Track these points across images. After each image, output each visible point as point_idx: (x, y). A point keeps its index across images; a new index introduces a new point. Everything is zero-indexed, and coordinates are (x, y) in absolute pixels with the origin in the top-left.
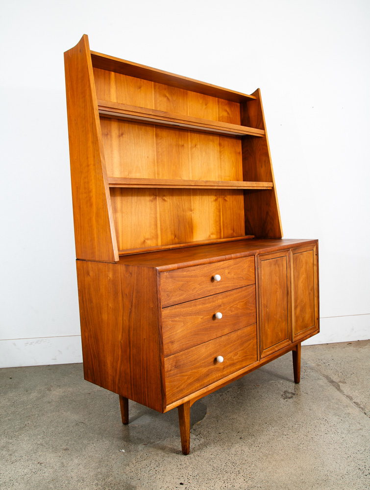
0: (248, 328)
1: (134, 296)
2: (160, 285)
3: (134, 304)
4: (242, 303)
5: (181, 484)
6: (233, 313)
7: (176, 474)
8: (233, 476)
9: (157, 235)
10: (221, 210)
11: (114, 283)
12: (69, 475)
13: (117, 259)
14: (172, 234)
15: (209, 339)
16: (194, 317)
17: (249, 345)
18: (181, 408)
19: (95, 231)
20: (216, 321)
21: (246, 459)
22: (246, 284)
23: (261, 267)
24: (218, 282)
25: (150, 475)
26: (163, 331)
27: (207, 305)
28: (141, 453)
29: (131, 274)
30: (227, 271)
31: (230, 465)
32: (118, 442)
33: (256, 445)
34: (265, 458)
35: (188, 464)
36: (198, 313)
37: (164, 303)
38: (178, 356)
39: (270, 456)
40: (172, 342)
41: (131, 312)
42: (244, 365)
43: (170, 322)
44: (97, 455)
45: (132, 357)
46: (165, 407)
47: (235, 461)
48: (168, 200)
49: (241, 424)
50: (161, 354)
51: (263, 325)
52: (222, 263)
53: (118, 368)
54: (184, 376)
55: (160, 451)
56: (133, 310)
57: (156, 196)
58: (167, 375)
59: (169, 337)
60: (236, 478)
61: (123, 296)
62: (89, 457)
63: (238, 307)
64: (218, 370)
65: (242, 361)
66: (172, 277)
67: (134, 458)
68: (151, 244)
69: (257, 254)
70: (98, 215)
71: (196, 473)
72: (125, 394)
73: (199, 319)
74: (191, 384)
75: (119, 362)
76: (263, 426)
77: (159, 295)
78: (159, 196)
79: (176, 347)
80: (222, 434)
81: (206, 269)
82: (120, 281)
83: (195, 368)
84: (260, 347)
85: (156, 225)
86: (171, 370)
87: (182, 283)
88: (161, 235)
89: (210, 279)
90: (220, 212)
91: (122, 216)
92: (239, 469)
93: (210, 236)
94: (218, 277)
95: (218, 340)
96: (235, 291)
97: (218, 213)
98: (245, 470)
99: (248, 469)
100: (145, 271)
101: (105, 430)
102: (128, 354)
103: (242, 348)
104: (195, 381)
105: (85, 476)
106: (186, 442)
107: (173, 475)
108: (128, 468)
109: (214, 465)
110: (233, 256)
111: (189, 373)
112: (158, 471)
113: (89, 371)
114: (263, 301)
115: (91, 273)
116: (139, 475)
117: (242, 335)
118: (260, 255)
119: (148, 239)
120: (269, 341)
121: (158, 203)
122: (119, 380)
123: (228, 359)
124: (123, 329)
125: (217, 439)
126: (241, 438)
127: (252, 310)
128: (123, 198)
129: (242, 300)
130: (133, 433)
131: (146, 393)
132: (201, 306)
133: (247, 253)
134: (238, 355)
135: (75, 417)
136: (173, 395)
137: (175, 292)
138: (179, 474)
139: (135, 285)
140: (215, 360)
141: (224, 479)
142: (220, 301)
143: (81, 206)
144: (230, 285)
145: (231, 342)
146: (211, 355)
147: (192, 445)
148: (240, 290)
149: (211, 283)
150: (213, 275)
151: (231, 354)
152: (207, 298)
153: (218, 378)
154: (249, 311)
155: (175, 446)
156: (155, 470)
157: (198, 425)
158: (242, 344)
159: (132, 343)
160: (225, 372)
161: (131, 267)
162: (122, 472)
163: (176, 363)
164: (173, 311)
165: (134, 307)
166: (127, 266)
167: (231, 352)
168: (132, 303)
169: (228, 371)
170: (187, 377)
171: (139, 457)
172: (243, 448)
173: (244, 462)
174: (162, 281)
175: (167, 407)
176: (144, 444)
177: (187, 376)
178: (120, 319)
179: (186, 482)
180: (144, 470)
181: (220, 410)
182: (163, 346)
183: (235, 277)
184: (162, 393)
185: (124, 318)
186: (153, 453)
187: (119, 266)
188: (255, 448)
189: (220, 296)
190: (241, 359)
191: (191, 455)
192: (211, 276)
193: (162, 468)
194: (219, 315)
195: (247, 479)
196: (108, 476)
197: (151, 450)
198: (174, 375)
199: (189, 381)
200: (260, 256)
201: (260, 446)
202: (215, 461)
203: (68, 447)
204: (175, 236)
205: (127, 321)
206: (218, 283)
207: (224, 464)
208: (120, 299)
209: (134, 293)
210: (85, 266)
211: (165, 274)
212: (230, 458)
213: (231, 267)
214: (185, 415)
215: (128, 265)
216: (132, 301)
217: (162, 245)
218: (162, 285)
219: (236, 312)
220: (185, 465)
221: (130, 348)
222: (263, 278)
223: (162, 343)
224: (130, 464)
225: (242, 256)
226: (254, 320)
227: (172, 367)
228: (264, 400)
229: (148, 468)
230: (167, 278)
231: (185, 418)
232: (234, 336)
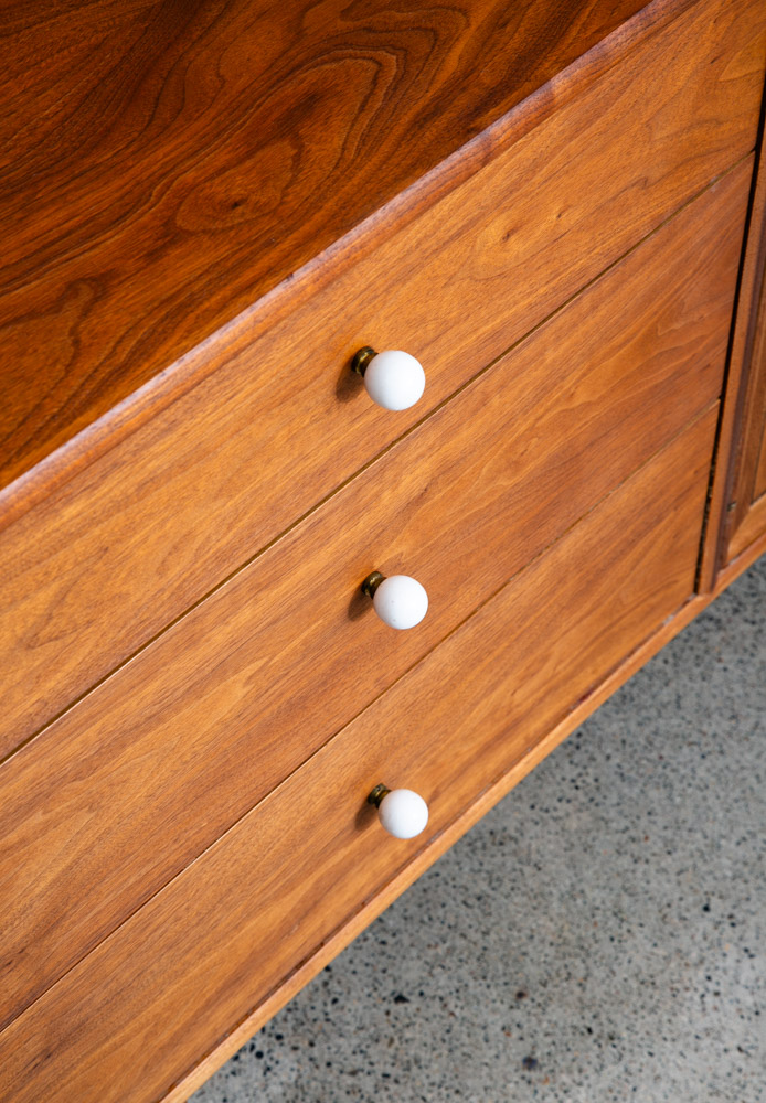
4: (611, 362)
6: (531, 466)
16: (190, 709)
30: (495, 230)
36: (217, 672)
63: (582, 399)
65: (579, 669)
80: (414, 1003)
89: (325, 392)
95: (390, 698)
117: (595, 538)
127: (696, 342)
129: (620, 339)
132: (243, 616)
134: (551, 663)
142: (414, 477)
145: (502, 637)
149: (335, 414)
160: (442, 809)
163: (52, 1031)
167: (494, 687)
183: (572, 219)
190: (568, 670)
199: (166, 1035)
213: (541, 175)
232: (523, 590)
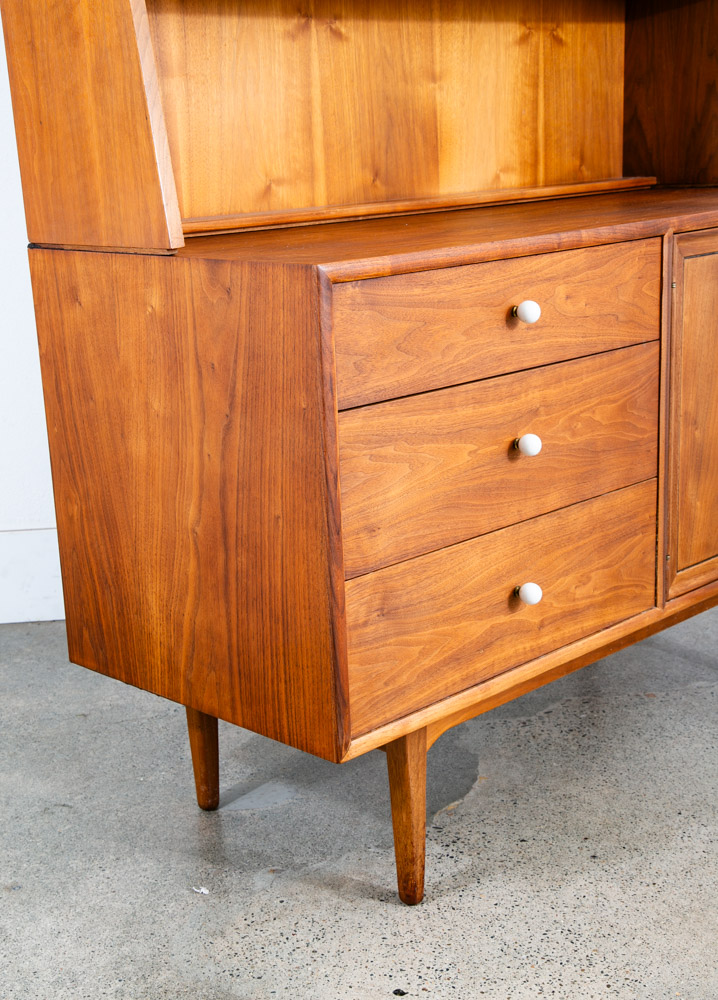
0: (629, 496)
1: (240, 372)
2: (331, 328)
3: (238, 400)
4: (610, 407)
5: (399, 993)
6: (578, 439)
7: (379, 961)
8: (569, 972)
9: (311, 169)
10: (541, 79)
11: (168, 326)
12: (25, 966)
13: (176, 240)
14: (364, 166)
15: (494, 526)
16: (448, 446)
17: (628, 552)
18: (395, 751)
19: (94, 137)
20: (520, 463)
21: (613, 920)
22: (628, 340)
23: (681, 282)
24: (529, 328)
25: (296, 965)
26: (342, 489)
27: (491, 408)
28: (265, 898)
29: (228, 292)
30: (561, 290)
31: (560, 938)
32: (185, 864)
33: (648, 881)
34: (679, 920)
35: (418, 931)
36: (459, 434)
37: (344, 391)
38: (391, 577)
39: (694, 915)
40: (372, 530)
41: (228, 428)
42: (610, 618)
43: (366, 461)
44: (117, 905)
45: (233, 580)
46: (347, 745)
47: (575, 926)
48: (352, 36)
49: (592, 812)
50: (334, 568)
51: (679, 487)
52: (546, 259)
53: (187, 618)
54: (408, 644)
55: (325, 893)
56: (238, 420)
57: (307, 16)
58: (351, 638)
59: (361, 511)
60: (578, 979)
61: (200, 373)
62: (92, 909)
63: (597, 417)
64: (522, 630)
65: (604, 604)
66: (372, 304)
67: (242, 913)
68: (293, 201)
69: (671, 231)
70: (100, 76)
71: (448, 960)
72: (209, 703)
73: (463, 455)
74: (432, 672)
75: (190, 600)
76: (670, 823)
77: (327, 366)
78: (319, 16)
79: (382, 545)
80: (531, 842)
81: (491, 281)
82: (190, 320)
83: (446, 620)
84: (665, 559)
85: (308, 129)
86: (365, 624)
87: (405, 325)
88: (327, 167)
89: (502, 316)
90: (536, 86)
91: (188, 90)
92: (589, 953)
93: (497, 177)
94: (531, 311)
95: (524, 528)
96: (588, 362)
97: (529, 92)
98: (610, 957)
99: (620, 952)
100: (281, 281)
101: (143, 829)
102: (221, 571)
103: (605, 561)
104: (446, 662)
105: (78, 969)
106: (413, 861)
107: (369, 964)
108: (220, 943)
109: (507, 938)
110: (586, 235)
111: (426, 634)
112: (320, 952)
113: (86, 634)
114: (684, 400)
115: (85, 296)
116: (260, 964)
117: (608, 517)
118: (681, 234)
119: (280, 182)
120: (697, 541)
121: (314, 44)
122: (190, 658)
123: (556, 597)
124: (202, 487)
125: (515, 857)
126: (594, 857)
127: (644, 431)
128: (190, 19)
129: (611, 397)
130: (236, 837)
131: (283, 697)
132: (469, 411)
133: (635, 226)
134: (590, 585)
135: (41, 789)
136: (374, 704)
137: (383, 356)
138: (390, 961)
139: (243, 331)
140: (515, 596)
141: (540, 981)
142: (534, 397)
143: (38, 43)
144: (572, 340)
145: (570, 540)
146: (499, 579)
147: (431, 876)
148: (605, 358)
149: (505, 331)
150: (513, 301)
151: (569, 579)
152: (491, 382)
153: (522, 658)
154: (632, 436)
155: (376, 876)
156: (310, 949)
157: (449, 813)
158: (605, 547)
159: (232, 532)
160: (545, 640)
161: (228, 267)
162: (202, 954)
163: (385, 599)
164: (375, 422)
165: (239, 410)
166: (214, 264)
167: (566, 573)
168: (233, 396)
169: (557, 635)
170: (418, 649)
171: (256, 909)
172: (603, 887)
173: (606, 930)
174: (337, 314)
175: (354, 743)
176: (274, 871)
177: (418, 643)
178: (192, 452)
179: (414, 985)
180: (273, 949)
181: (521, 768)
182: (340, 540)
183: (590, 311)
184: (336, 699)
185: (205, 448)
186: (301, 897)
187: (186, 264)
188: (644, 889)
189: (536, 378)
190: (600, 598)
191: (429, 907)
192: (505, 308)
193: (335, 943)
194: (532, 444)
195: (619, 984)
196: (155, 968)
197: (296, 887)
198: (376, 640)
199: (427, 662)
200: (680, 239)
201: (659, 882)
202: (510, 925)
203: (19, 880)
204: (376, 175)
205: (216, 460)
206: (532, 332)
207: (539, 936)
208: (191, 381)
209: (241, 362)
210: (62, 269)
211: (350, 290)
212: (560, 918)
213: (578, 277)
214: (412, 775)
215: (217, 261)
216: (234, 388)
217: (329, 206)
218: (337, 331)
219: (587, 437)
220: (409, 937)
221: (226, 550)
222: (686, 319)
223: (338, 532)
224: (229, 930)
225: (619, 236)
226: (650, 469)
227: (369, 613)
228: (670, 742)
229: (289, 944)
230: (354, 305)
231: (412, 784)
232: (578, 517)
